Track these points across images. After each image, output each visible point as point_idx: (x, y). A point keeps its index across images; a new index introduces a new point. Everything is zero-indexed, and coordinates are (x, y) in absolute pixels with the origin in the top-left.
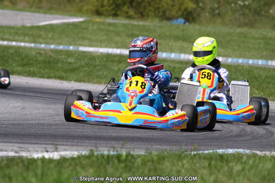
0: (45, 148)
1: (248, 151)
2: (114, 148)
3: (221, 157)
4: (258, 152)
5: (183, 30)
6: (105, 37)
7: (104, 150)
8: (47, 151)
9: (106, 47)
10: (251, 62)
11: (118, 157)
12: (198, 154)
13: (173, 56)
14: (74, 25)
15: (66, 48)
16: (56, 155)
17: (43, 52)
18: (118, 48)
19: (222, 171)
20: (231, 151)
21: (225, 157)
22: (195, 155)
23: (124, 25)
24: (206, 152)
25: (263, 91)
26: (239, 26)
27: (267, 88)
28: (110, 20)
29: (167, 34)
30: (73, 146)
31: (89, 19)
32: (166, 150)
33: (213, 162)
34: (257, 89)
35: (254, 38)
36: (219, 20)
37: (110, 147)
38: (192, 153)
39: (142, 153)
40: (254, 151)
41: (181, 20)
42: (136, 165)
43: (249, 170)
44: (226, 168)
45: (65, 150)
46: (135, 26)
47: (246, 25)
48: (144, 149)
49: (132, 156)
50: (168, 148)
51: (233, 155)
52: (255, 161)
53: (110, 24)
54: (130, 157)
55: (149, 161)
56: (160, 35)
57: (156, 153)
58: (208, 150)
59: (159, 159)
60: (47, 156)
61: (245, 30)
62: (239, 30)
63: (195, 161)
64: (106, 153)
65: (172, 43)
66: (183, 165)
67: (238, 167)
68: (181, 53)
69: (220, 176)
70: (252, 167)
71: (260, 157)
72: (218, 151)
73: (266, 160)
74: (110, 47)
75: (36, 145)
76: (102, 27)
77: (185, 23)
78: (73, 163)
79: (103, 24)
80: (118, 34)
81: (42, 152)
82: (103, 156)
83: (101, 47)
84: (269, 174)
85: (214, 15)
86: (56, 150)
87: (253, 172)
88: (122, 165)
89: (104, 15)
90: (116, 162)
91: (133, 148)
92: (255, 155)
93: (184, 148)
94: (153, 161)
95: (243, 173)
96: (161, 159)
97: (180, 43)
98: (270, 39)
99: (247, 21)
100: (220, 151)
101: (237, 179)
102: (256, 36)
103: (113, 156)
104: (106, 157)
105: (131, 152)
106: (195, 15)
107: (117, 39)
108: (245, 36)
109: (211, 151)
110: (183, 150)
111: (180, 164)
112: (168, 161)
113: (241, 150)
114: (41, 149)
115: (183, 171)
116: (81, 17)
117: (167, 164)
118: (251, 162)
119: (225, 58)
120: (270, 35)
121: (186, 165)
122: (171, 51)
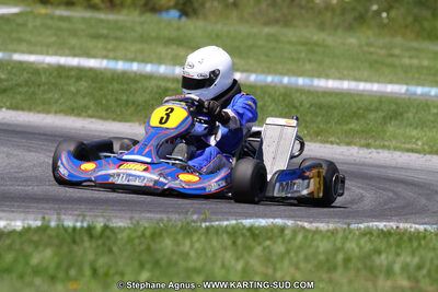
1: (289, 223)
2: (84, 216)
3: (251, 229)
4: (306, 225)
5: (179, 29)
6: (54, 39)
7: (64, 220)
9: (56, 54)
10: (286, 80)
12: (213, 226)
13: (162, 69)
20: (263, 222)
22: (207, 229)
23: (84, 20)
24: (225, 223)
25: (306, 127)
26: (267, 23)
27: (313, 122)
28: (62, 11)
29: (153, 34)
31: (28, 9)
32: (162, 220)
33: (240, 241)
35: (290, 43)
36: (234, 14)
37: (78, 215)
38: (203, 225)
40: (299, 223)
41: (175, 13)
43: (295, 253)
44: (259, 249)
47: (277, 21)
49: (112, 230)
50: (164, 216)
51: (267, 229)
53: (61, 18)
54: (108, 232)
56: (142, 36)
58: (227, 220)
62: (267, 30)
65: (161, 49)
66: (192, 245)
67: (279, 248)
68: (175, 64)
69: (252, 261)
70: (300, 247)
72: (243, 221)
74: (61, 55)
76: (49, 22)
77: (180, 17)
79: (52, 17)
80: (74, 33)
83: (48, 54)
84: (328, 260)
85: (227, 6)
87: (302, 255)
89: (52, 3)
94: (144, 236)
95: (287, 257)
96: (156, 235)
97: (173, 50)
98: (316, 44)
99: (278, 15)
100: (247, 222)
101: (278, 266)
102: (294, 39)
103: (81, 229)
104: (70, 231)
106: (197, 5)
108: (277, 41)
109: (234, 222)
111: (188, 242)
112: (169, 237)
113: (279, 221)
115: (192, 254)
117: (167, 242)
119: (245, 75)
120: (315, 38)
121: (197, 245)
122: (160, 61)
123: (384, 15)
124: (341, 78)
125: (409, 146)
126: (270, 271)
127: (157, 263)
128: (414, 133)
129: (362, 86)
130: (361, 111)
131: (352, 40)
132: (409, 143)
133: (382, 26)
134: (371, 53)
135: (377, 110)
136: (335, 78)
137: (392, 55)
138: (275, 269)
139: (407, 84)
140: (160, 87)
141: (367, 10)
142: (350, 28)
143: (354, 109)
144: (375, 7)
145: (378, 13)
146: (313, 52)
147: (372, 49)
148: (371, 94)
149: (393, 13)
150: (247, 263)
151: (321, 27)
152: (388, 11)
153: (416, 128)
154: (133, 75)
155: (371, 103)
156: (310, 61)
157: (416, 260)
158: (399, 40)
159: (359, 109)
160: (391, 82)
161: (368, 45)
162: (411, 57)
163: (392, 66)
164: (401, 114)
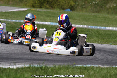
0: (10, 64)
1: (97, 66)
2: (40, 64)
4: (101, 66)
7: (35, 65)
8: (11, 65)
10: (98, 27)
11: (41, 68)
12: (76, 67)
14: (23, 11)
15: (20, 21)
16: (15, 67)
17: (10, 23)
18: (42, 21)
20: (89, 65)
22: (74, 67)
23: (44, 12)
24: (79, 66)
25: (103, 40)
27: (105, 39)
28: (39, 9)
30: (22, 63)
31: (30, 9)
32: (62, 65)
33: (82, 70)
34: (101, 39)
35: (99, 17)
36: (85, 10)
37: (38, 64)
38: (73, 66)
39: (51, 66)
40: (99, 66)
41: (69, 10)
42: (49, 71)
43: (97, 74)
44: (87, 73)
45: (19, 65)
46: (49, 12)
47: (96, 12)
48: (52, 64)
49: (47, 68)
50: (62, 64)
51: (90, 67)
52: (99, 70)
53: (38, 11)
54: (46, 68)
55: (54, 69)
57: (58, 66)
58: (80, 65)
59: (59, 69)
60: (11, 67)
61: (96, 14)
62: (93, 14)
63: (74, 70)
64: (36, 66)
66: (69, 72)
67: (92, 72)
70: (98, 72)
71: (102, 68)
72: (84, 65)
73: (104, 70)
74: (38, 21)
75: (7, 63)
76: (35, 12)
77: (70, 11)
78: (22, 70)
79: (36, 11)
80: (42, 15)
81: (9, 65)
82: (35, 67)
85: (83, 8)
86: (15, 65)
87: (99, 74)
88: (43, 71)
89: (36, 7)
90: (40, 70)
91: (48, 64)
92: (99, 67)
93: (69, 64)
94: (56, 70)
95: (94, 75)
96: (60, 69)
98: (107, 18)
99: (97, 10)
100: (85, 66)
102: (101, 16)
103: (39, 67)
104: (36, 68)
105: (47, 66)
106: (75, 8)
107: (41, 17)
108: (96, 17)
111: (68, 71)
112: (63, 70)
113: (94, 65)
114: (8, 64)
116: (26, 8)
117: (62, 71)
118: (98, 70)
119: (87, 26)
120: (106, 16)
121: (70, 72)
146: (106, 20)
151: (108, 13)
156: (105, 22)
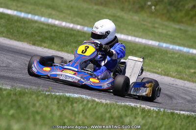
3: (68, 98)
13: (43, 19)
19: (67, 109)
21: (71, 99)
26: (96, 4)
65: (43, 10)
68: (49, 18)
69: (65, 112)
84: (102, 116)
97: (49, 11)
101: (77, 116)
109: (61, 94)
110: (40, 90)
115: (38, 104)
122: (42, 15)
123: (153, 7)
124: (128, 35)
125: (154, 70)
126: (73, 118)
127: (19, 107)
128: (158, 65)
129: (137, 40)
130: (134, 51)
131: (136, 18)
132: (155, 69)
133: (152, 13)
134: (144, 25)
135: (142, 51)
136: (124, 34)
137: (154, 27)
138: (75, 117)
139: (159, 41)
140: (39, 27)
141: (145, 4)
142: (136, 12)
143: (131, 50)
144: (149, 3)
145: (150, 6)
147: (145, 23)
148: (141, 44)
149: (158, 7)
150: (62, 113)
152: (155, 6)
153: (159, 62)
154: (27, 20)
155: (140, 48)
157: (143, 122)
158: (159, 20)
159: (134, 50)
160: (152, 40)
161: (143, 21)
162: (163, 29)
163: (153, 32)
164: (153, 55)
